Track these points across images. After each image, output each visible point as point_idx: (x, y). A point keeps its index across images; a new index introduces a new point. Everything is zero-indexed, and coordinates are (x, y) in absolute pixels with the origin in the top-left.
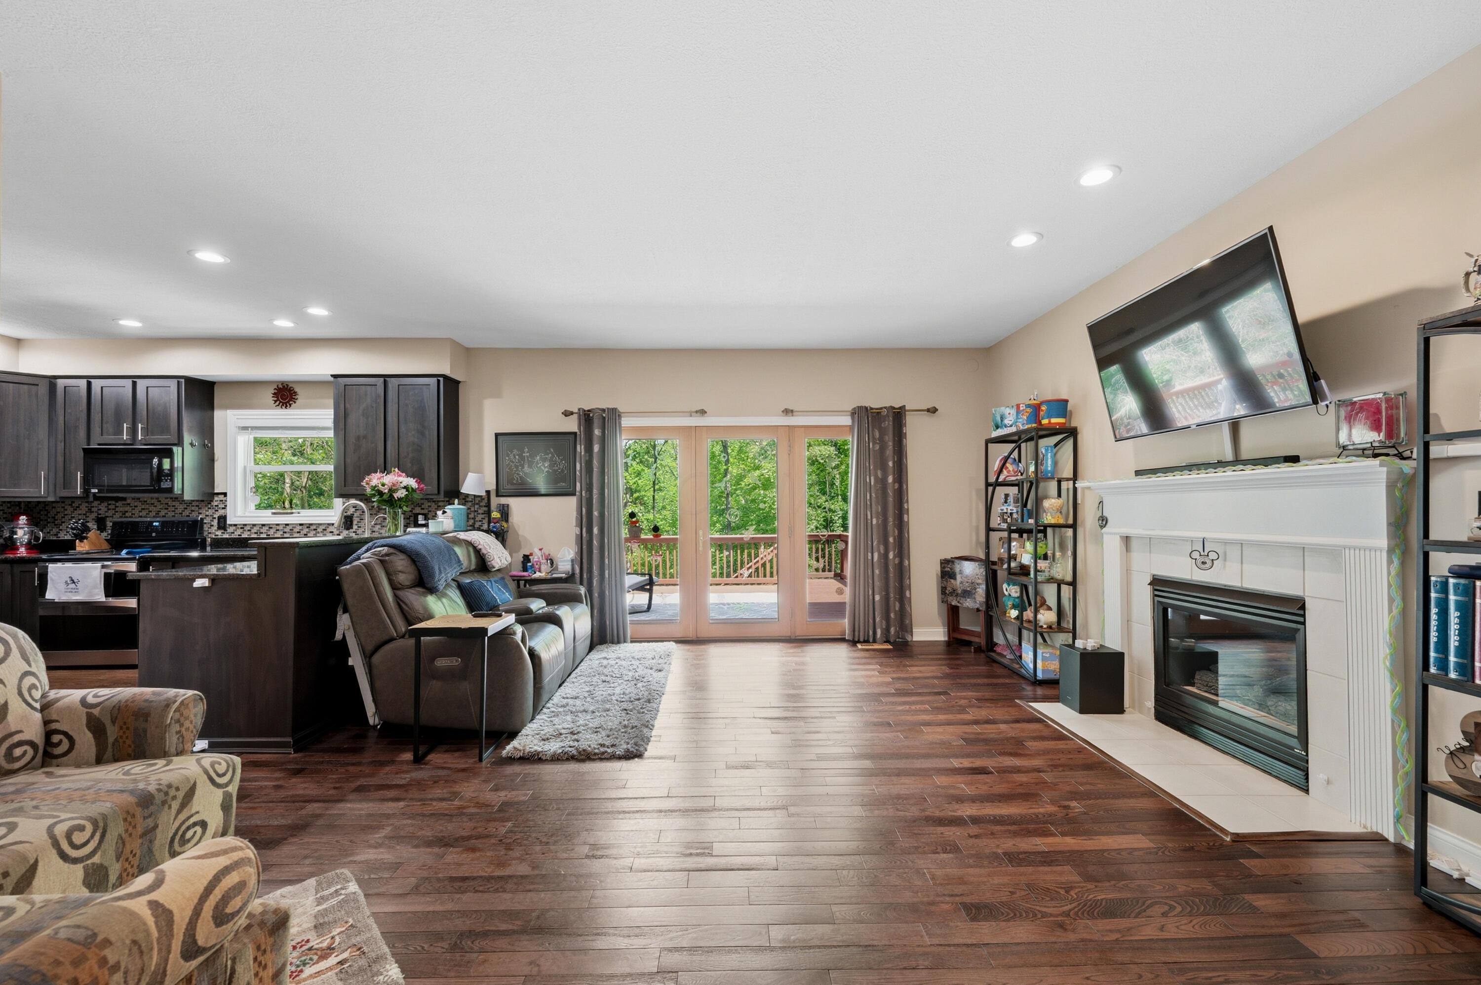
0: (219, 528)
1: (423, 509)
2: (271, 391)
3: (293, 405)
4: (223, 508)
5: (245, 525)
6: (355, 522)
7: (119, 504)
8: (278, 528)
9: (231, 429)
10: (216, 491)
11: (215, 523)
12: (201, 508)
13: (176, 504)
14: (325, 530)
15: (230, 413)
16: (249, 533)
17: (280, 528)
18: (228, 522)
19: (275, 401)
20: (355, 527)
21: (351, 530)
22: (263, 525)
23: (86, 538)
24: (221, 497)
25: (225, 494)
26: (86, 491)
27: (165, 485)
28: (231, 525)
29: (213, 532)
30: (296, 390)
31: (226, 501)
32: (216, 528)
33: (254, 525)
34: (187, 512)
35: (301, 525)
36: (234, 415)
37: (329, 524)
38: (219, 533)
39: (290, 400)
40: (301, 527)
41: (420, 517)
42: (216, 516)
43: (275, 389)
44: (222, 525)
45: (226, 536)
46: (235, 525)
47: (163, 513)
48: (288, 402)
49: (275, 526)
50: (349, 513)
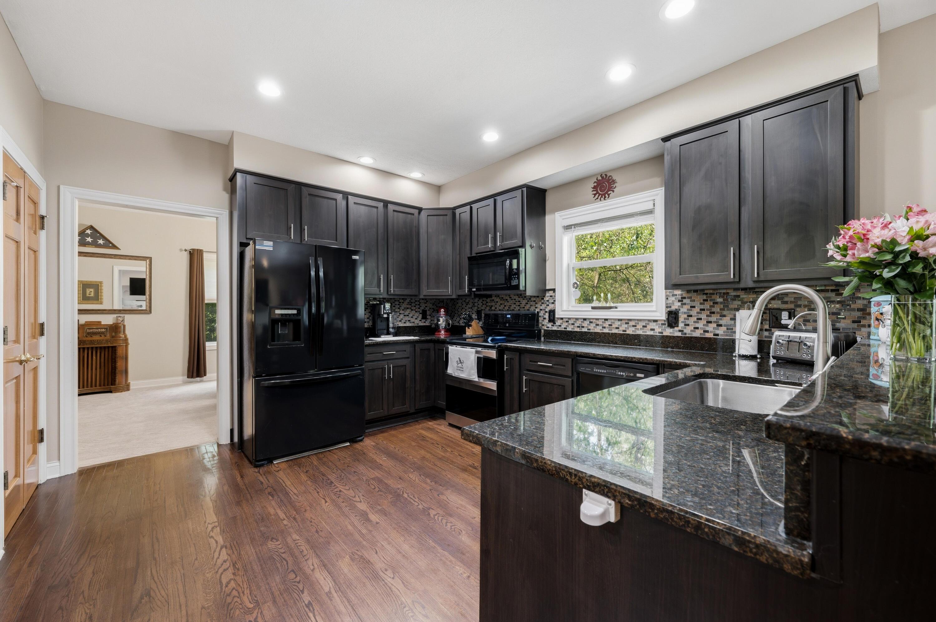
0: (550, 321)
1: (786, 303)
2: (591, 184)
3: (612, 194)
4: (553, 303)
5: (570, 319)
6: (681, 319)
7: (488, 300)
8: (598, 322)
9: (559, 229)
10: (547, 288)
11: (547, 316)
12: (537, 303)
13: (521, 299)
14: (646, 327)
15: (557, 215)
16: (572, 326)
17: (600, 322)
18: (557, 316)
19: (595, 195)
20: (681, 325)
21: (676, 329)
22: (585, 319)
23: (471, 326)
24: (551, 292)
25: (554, 290)
26: (470, 290)
27: (514, 283)
28: (558, 318)
29: (546, 325)
30: (614, 178)
31: (555, 296)
32: (547, 321)
33: (577, 319)
34: (528, 306)
35: (620, 320)
36: (560, 216)
37: (649, 321)
38: (550, 325)
39: (609, 190)
40: (619, 323)
41: (785, 315)
42: (547, 310)
43: (595, 182)
44: (552, 318)
45: (555, 328)
46: (562, 319)
47: (512, 308)
48: (607, 193)
49: (595, 321)
50: (673, 308)
